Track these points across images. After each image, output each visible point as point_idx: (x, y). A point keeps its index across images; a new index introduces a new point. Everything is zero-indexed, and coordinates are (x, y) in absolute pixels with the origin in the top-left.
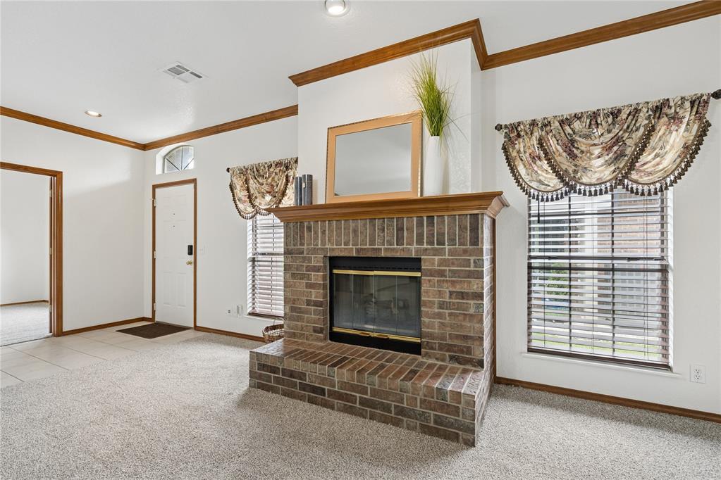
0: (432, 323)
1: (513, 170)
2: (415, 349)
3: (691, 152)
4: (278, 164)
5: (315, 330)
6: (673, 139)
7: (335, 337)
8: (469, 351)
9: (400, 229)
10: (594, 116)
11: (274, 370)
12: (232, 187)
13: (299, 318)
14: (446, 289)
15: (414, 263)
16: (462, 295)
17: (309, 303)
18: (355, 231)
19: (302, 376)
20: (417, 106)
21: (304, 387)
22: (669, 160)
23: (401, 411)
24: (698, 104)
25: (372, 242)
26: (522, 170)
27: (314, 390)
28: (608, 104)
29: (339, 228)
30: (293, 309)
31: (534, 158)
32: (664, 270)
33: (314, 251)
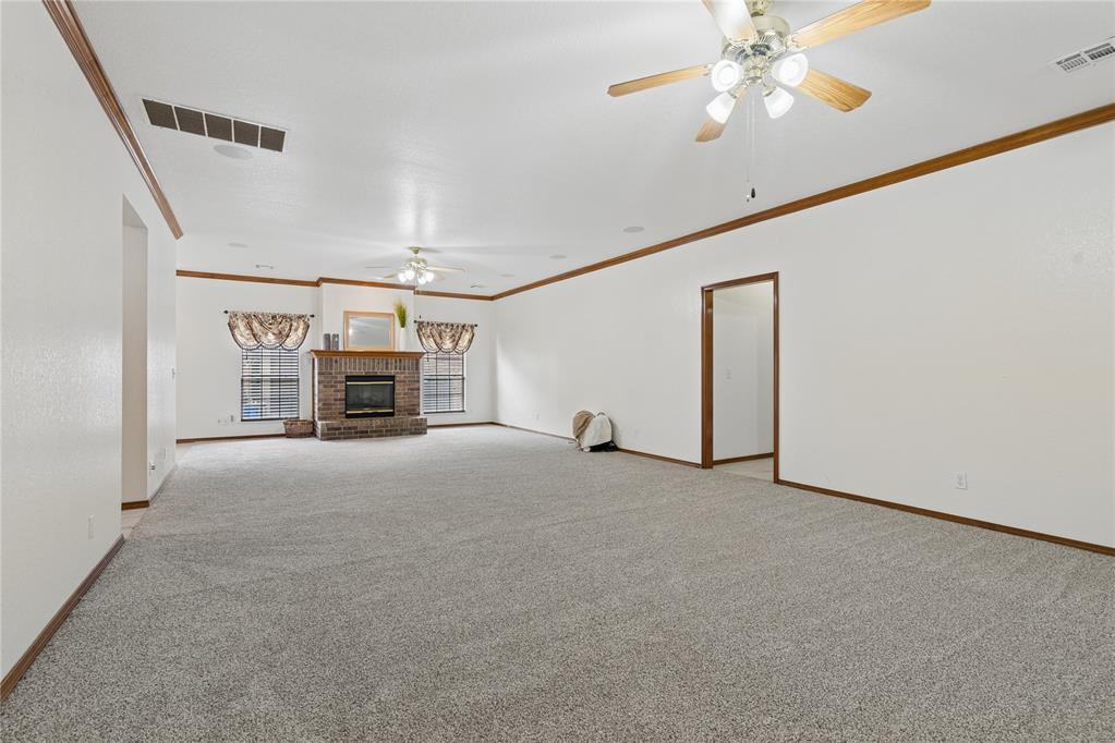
0: (400, 401)
1: (421, 340)
2: (392, 414)
3: (470, 341)
4: (284, 317)
5: (340, 413)
6: (467, 336)
7: (348, 416)
8: (414, 410)
9: (387, 364)
10: (447, 325)
11: (339, 429)
12: (232, 327)
13: (329, 409)
14: (407, 387)
15: (392, 378)
16: (412, 389)
17: (336, 400)
18: (364, 364)
19: (355, 428)
20: (392, 310)
21: (356, 433)
22: (465, 343)
23: (402, 430)
24: (472, 327)
25: (374, 368)
26: (424, 340)
27: (362, 432)
28: (450, 322)
29: (355, 362)
30: (324, 404)
31: (429, 337)
32: (463, 379)
33: (340, 373)
